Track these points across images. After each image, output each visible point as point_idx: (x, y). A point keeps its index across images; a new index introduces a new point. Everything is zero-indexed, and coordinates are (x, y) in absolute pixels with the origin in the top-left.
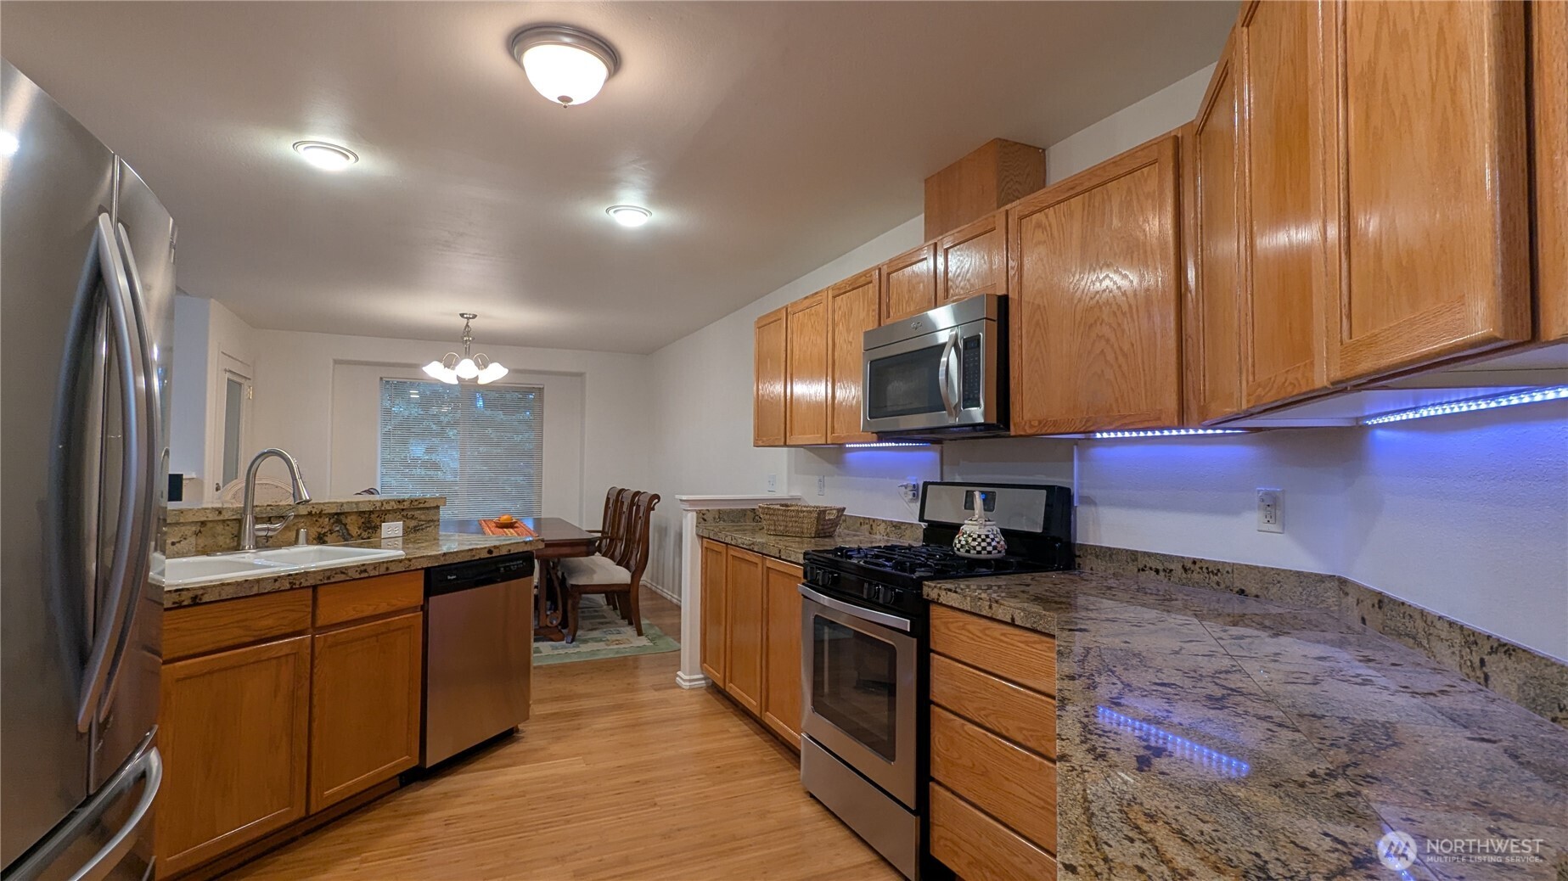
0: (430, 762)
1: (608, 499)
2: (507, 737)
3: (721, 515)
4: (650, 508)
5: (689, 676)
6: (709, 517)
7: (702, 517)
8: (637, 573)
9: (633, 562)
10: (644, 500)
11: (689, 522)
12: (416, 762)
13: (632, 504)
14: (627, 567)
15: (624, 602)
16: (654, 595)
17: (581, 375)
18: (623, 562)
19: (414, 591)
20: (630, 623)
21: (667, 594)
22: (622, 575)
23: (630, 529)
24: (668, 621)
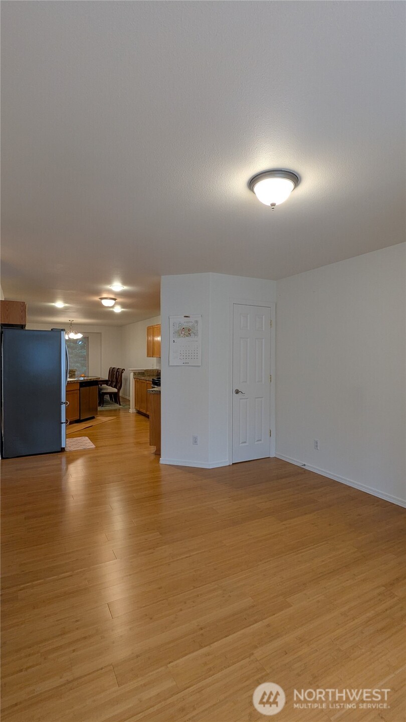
0: (81, 419)
1: (110, 371)
2: (93, 418)
3: (139, 373)
4: (122, 372)
5: (132, 410)
6: (136, 374)
7: (135, 374)
8: (119, 390)
9: (118, 387)
10: (120, 370)
11: (132, 374)
12: (79, 418)
13: (117, 371)
14: (116, 388)
15: (115, 398)
16: (123, 398)
17: (101, 333)
18: (115, 387)
19: (78, 387)
20: (117, 403)
21: (127, 398)
22: (115, 390)
23: (117, 379)
24: (128, 403)
